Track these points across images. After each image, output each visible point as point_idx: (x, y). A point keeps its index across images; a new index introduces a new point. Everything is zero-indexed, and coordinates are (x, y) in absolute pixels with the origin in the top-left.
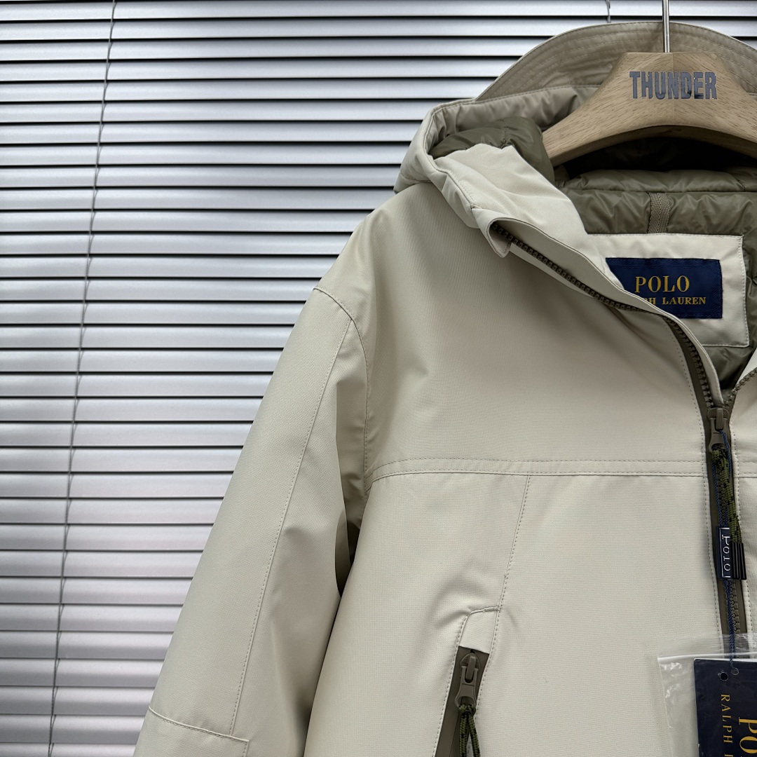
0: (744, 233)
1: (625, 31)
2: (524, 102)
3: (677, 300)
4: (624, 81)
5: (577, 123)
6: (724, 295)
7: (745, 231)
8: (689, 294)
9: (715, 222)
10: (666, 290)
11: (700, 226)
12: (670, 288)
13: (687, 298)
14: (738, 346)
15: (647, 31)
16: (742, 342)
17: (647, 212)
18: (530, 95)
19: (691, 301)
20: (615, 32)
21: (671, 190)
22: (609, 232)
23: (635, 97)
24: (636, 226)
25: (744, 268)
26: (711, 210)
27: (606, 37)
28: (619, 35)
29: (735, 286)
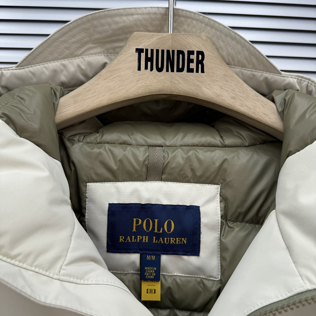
0: (222, 183)
1: (140, 14)
2: (62, 68)
3: (164, 240)
4: (130, 56)
5: (89, 90)
6: (202, 236)
7: (222, 181)
8: (174, 235)
9: (199, 173)
10: (156, 231)
11: (187, 176)
12: (159, 230)
13: (172, 239)
14: (212, 279)
15: (158, 14)
16: (215, 276)
17: (145, 165)
18: (67, 61)
19: (175, 241)
20: (132, 15)
21: (168, 144)
22: (114, 180)
23: (139, 69)
24: (136, 176)
25: (219, 213)
26: (196, 164)
27: (125, 18)
28: (135, 17)
29: (211, 228)
